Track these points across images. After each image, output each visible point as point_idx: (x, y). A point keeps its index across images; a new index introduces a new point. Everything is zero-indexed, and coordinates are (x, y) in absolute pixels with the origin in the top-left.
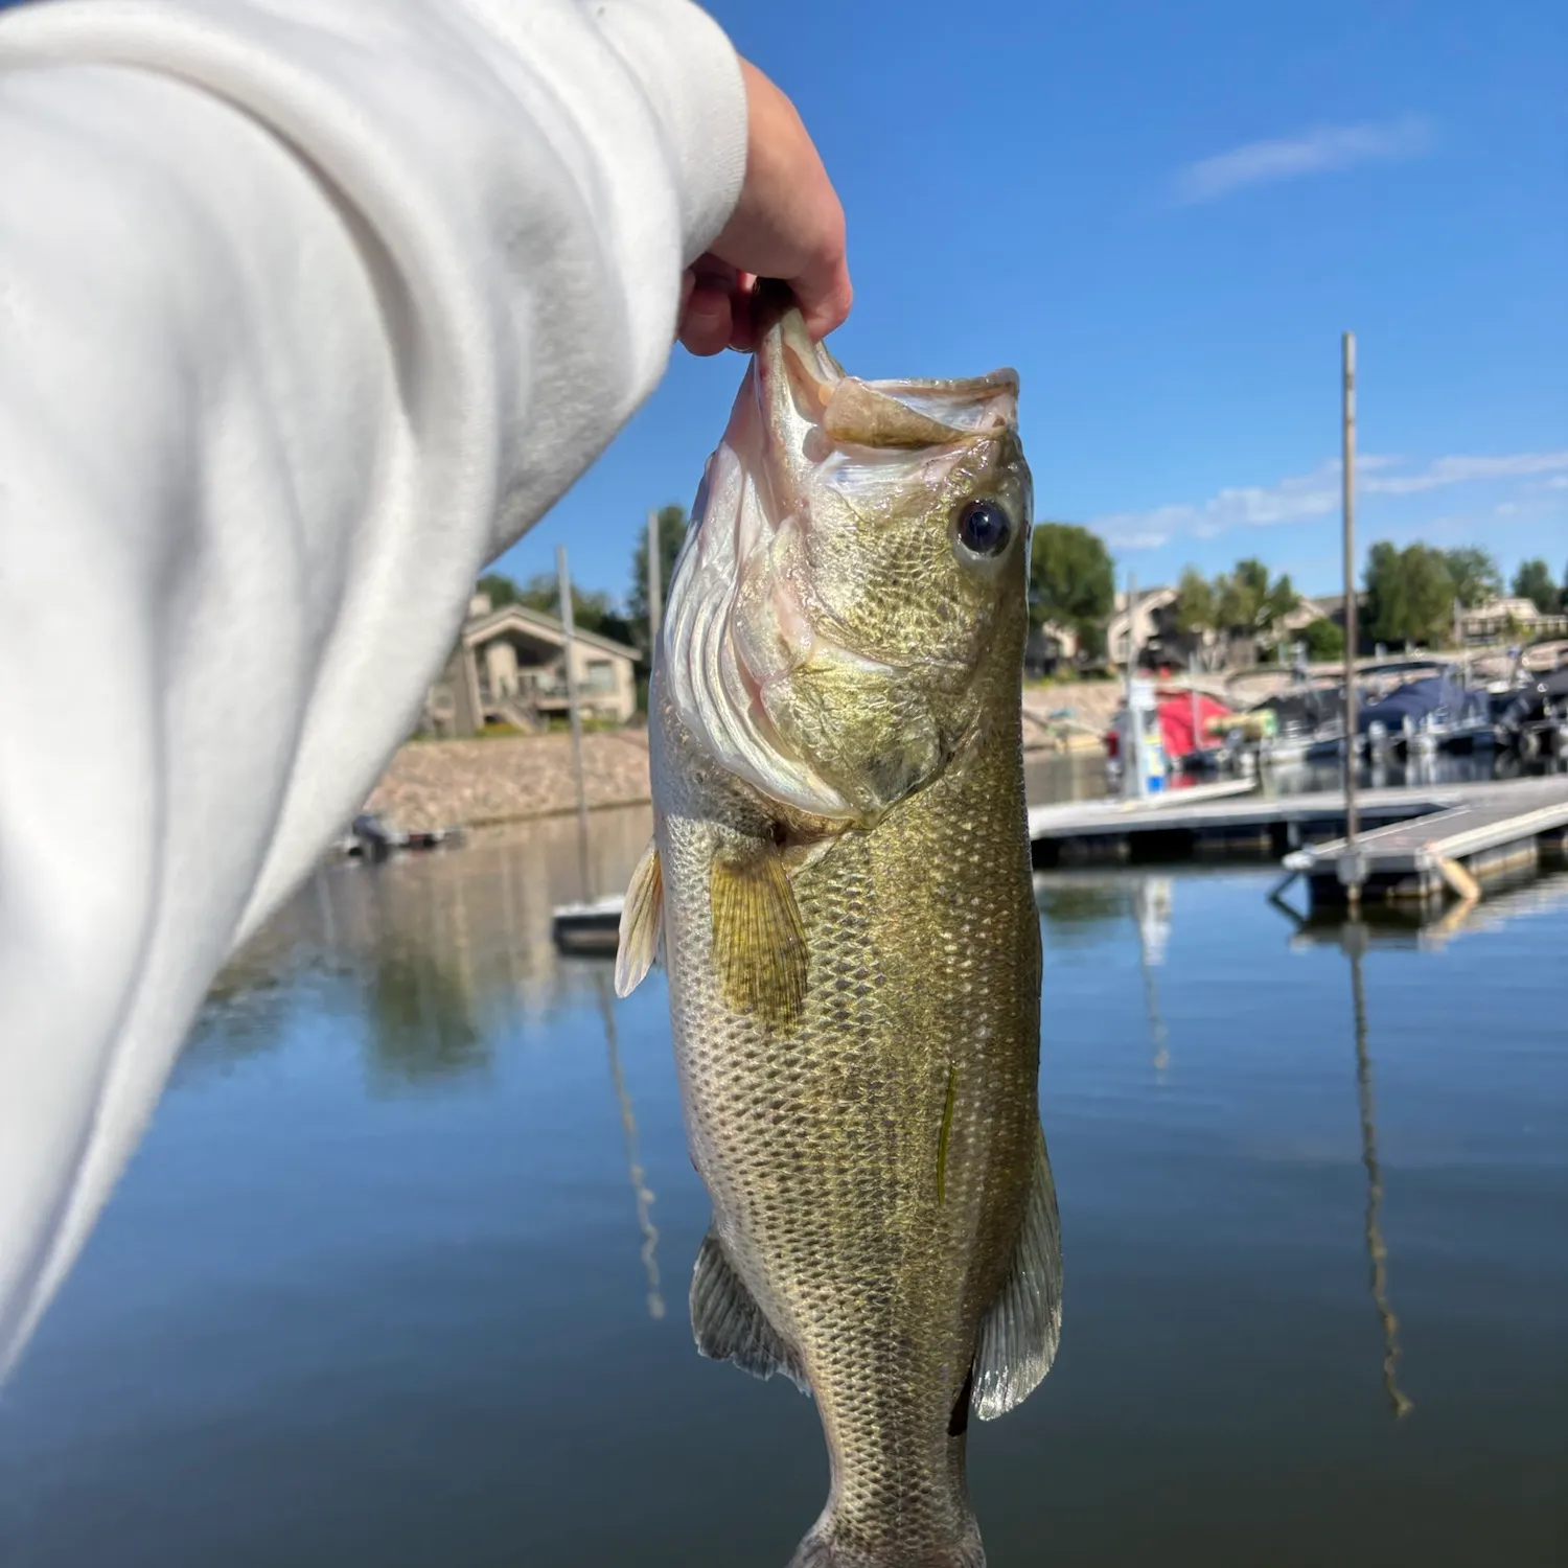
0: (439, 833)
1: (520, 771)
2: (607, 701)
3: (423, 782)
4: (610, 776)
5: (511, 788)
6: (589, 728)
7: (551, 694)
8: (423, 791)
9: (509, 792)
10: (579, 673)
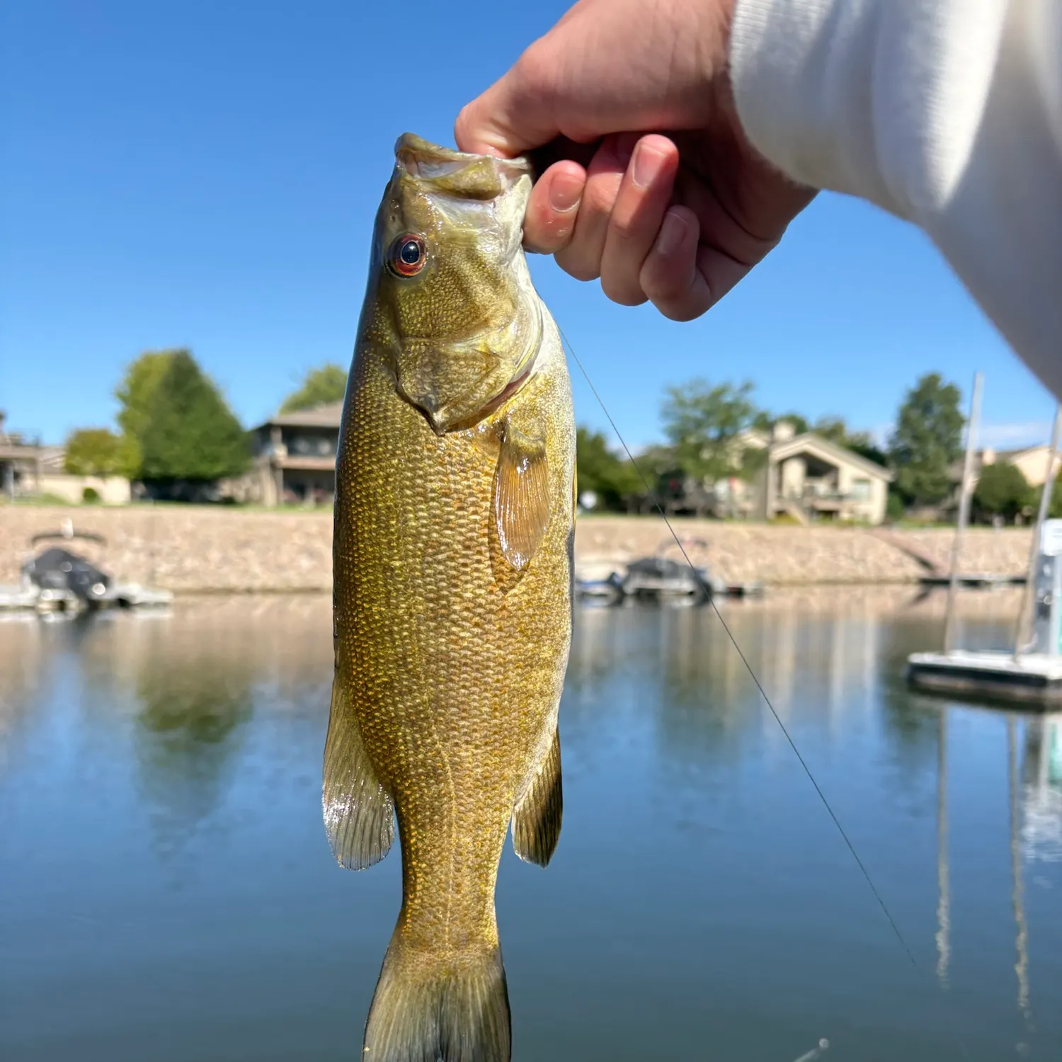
0: (748, 586)
1: (799, 550)
2: (863, 508)
3: (733, 551)
4: (863, 560)
5: (791, 560)
6: (850, 524)
7: (826, 498)
8: (730, 556)
9: (790, 565)
10: (846, 485)
